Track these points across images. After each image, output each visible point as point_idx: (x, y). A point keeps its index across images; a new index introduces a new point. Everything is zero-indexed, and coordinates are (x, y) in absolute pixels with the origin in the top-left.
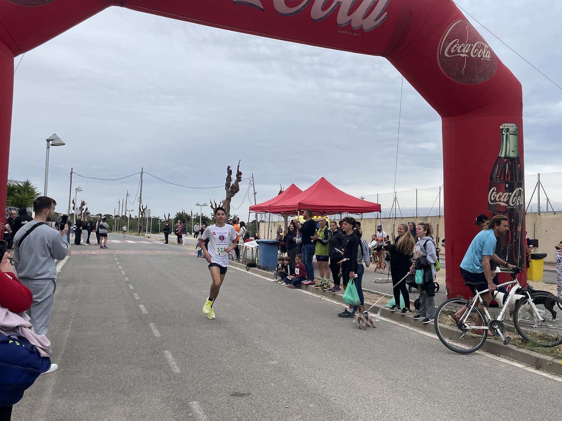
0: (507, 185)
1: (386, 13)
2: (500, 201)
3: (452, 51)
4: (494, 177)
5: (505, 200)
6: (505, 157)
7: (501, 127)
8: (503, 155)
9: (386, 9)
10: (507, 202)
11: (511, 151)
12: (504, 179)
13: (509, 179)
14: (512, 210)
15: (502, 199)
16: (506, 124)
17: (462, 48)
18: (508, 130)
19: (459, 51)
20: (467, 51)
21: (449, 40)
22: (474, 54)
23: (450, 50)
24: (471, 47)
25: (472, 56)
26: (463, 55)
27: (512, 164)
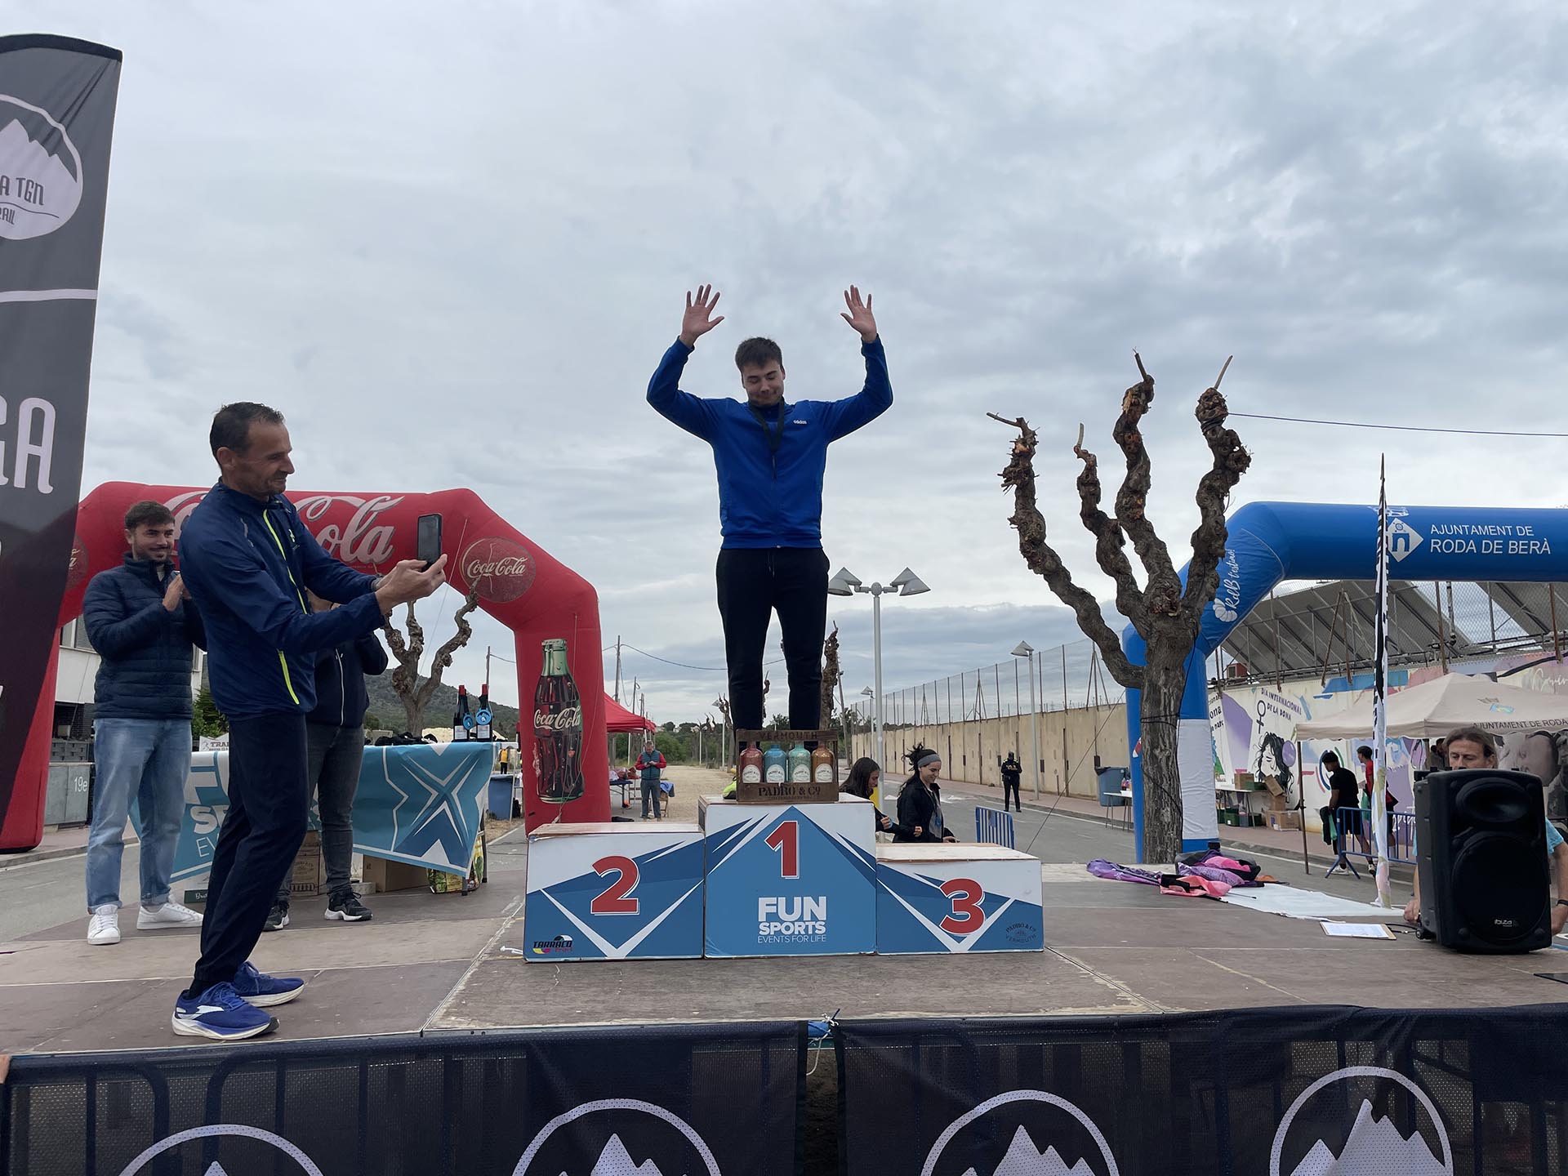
0: (551, 707)
1: (392, 546)
2: (544, 724)
3: (475, 572)
4: (538, 699)
5: (550, 723)
6: (549, 676)
7: (543, 644)
8: (546, 674)
9: (391, 542)
10: (552, 725)
11: (556, 670)
12: (548, 699)
13: (554, 700)
14: (559, 733)
15: (546, 722)
16: (549, 641)
17: (485, 567)
18: (551, 646)
19: (482, 572)
20: (490, 570)
21: (468, 562)
22: (499, 573)
23: (472, 571)
24: (495, 566)
25: (498, 574)
26: (486, 575)
27: (557, 684)
